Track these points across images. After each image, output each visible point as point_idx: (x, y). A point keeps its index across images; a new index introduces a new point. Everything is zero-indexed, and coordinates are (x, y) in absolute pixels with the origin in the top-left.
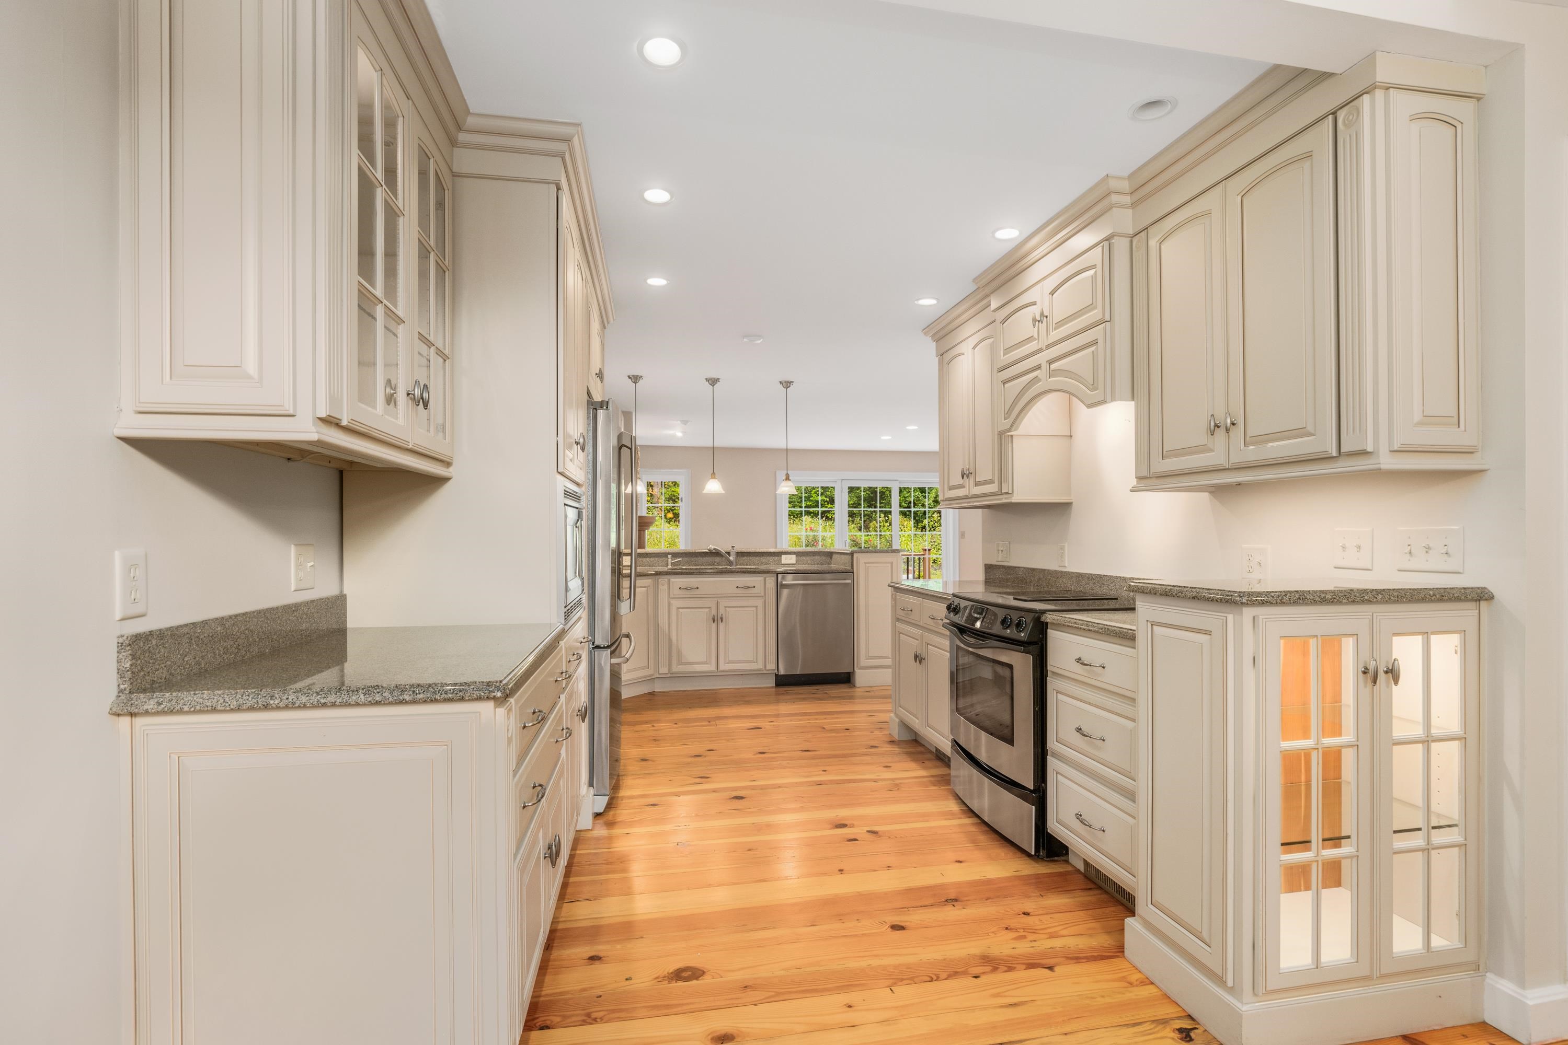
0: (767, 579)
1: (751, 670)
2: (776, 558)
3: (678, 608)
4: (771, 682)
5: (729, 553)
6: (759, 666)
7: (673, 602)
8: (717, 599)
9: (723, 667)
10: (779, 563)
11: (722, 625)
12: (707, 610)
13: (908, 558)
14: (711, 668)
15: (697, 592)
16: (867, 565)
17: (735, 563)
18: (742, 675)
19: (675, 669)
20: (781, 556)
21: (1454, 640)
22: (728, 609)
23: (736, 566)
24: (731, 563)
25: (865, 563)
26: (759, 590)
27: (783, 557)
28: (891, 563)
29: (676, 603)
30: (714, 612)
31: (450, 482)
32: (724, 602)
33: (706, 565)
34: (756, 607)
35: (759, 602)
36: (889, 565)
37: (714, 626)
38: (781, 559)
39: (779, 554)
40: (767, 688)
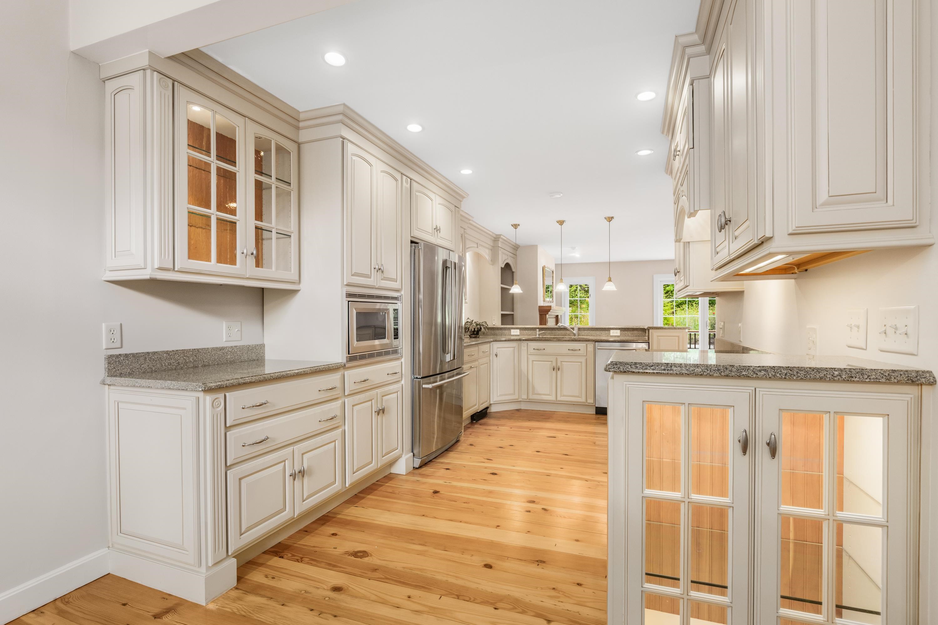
0: (588, 345)
1: (578, 402)
2: (607, 332)
3: (533, 361)
4: (594, 412)
5: (573, 329)
6: (583, 400)
7: (529, 356)
8: (556, 356)
9: (559, 398)
10: (609, 335)
11: (559, 373)
12: (550, 363)
13: (695, 334)
14: (552, 398)
15: (544, 351)
16: (659, 338)
17: (577, 335)
18: (573, 404)
19: (531, 397)
20: (610, 331)
21: (878, 423)
22: (563, 363)
24: (575, 335)
25: (658, 336)
26: (583, 352)
27: (612, 331)
28: (678, 337)
29: (531, 358)
30: (554, 364)
32: (560, 359)
33: (561, 336)
34: (581, 362)
35: (583, 360)
36: (677, 337)
37: (554, 372)
38: (610, 333)
39: (609, 329)
40: (590, 414)
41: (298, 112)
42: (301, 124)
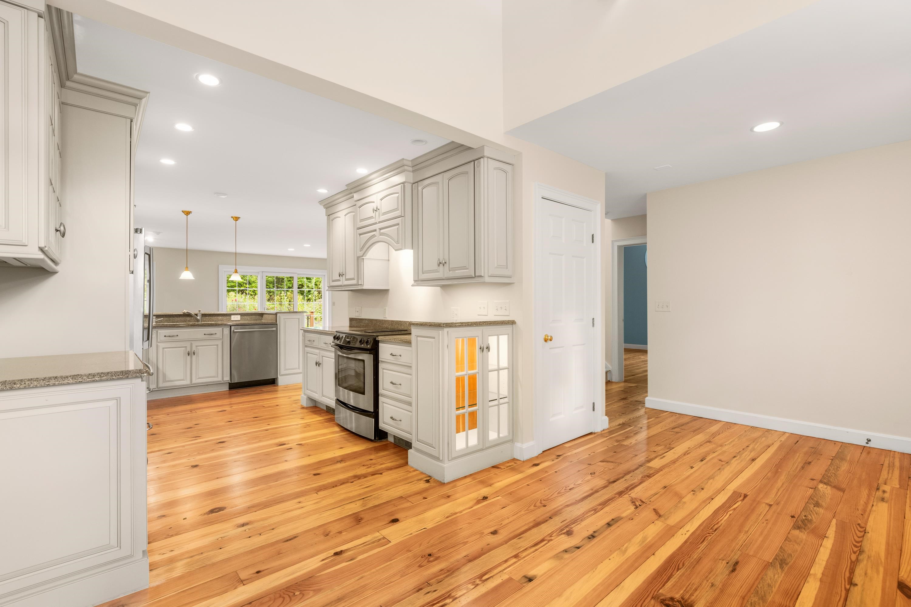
0: (224, 329)
1: (213, 382)
2: (228, 317)
3: (164, 348)
4: (226, 388)
5: (197, 315)
6: (219, 379)
7: (159, 344)
8: (191, 342)
9: (194, 381)
10: (230, 320)
11: (194, 357)
12: (184, 348)
13: (308, 317)
14: (187, 382)
15: (177, 338)
16: (285, 320)
17: (200, 321)
18: (207, 385)
19: (161, 385)
20: (231, 316)
22: (198, 347)
23: (202, 322)
24: (198, 321)
25: (284, 319)
26: (219, 335)
27: (232, 316)
28: (299, 319)
29: (161, 345)
30: (189, 349)
31: (57, 274)
32: (195, 344)
33: (180, 322)
34: (217, 345)
35: (219, 343)
36: (298, 319)
37: (189, 358)
38: (231, 318)
39: (230, 315)
40: (225, 391)
41: (76, 72)
42: (68, 84)
